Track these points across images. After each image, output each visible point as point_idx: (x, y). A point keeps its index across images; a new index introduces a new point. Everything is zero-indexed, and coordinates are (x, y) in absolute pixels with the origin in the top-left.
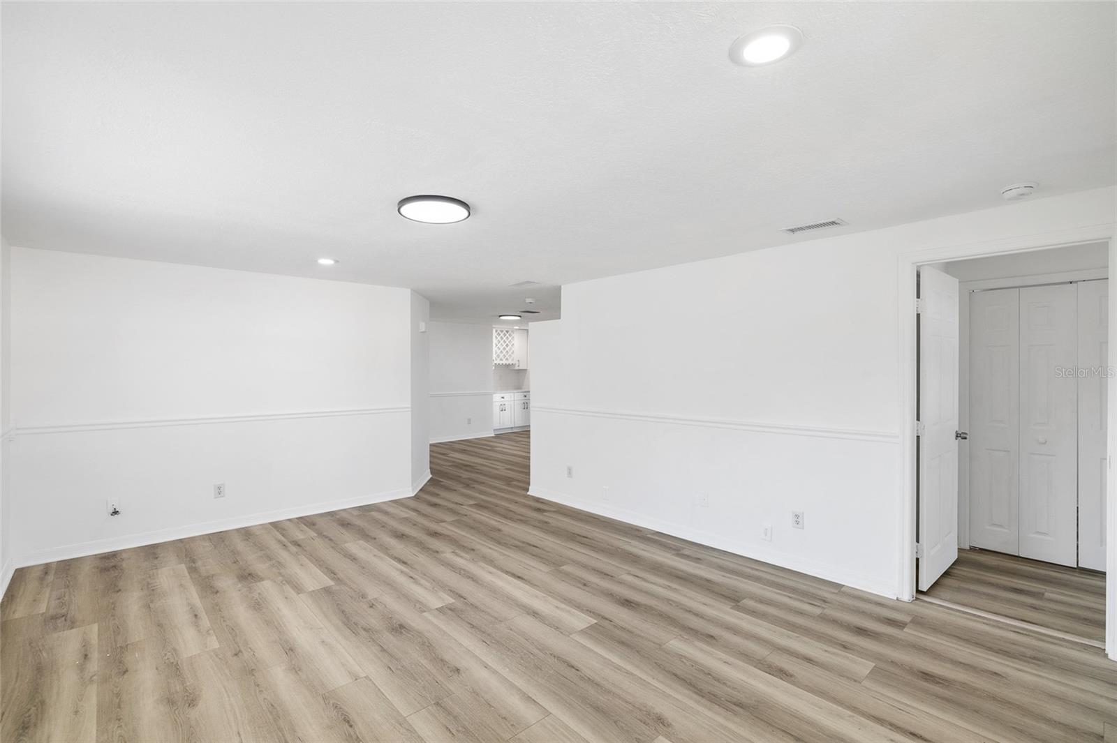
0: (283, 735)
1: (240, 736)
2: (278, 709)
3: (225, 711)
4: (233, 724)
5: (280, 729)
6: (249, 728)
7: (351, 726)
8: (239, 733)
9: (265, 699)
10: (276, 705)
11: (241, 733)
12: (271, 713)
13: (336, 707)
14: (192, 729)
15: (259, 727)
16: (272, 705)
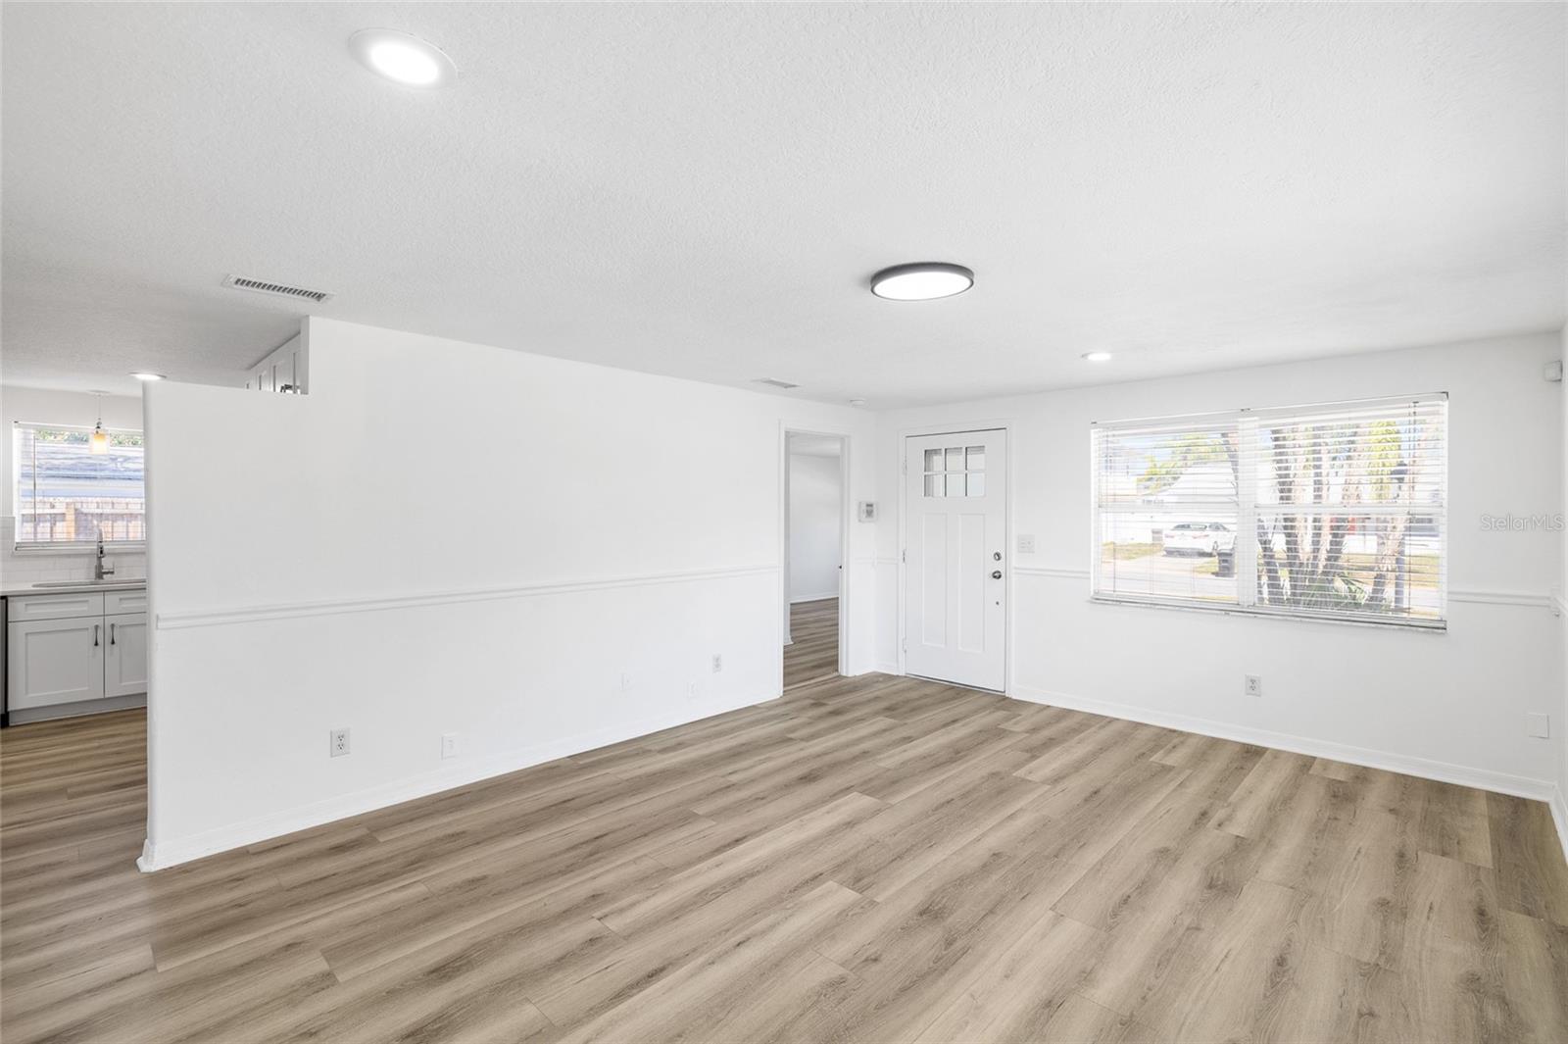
0: (1184, 934)
1: (1219, 967)
2: (1158, 957)
3: (1207, 1003)
4: (1213, 983)
5: (1180, 941)
6: (1203, 967)
7: (1129, 897)
8: (1217, 970)
9: (1157, 978)
10: (1156, 963)
11: (1214, 968)
12: (1168, 960)
13: (1115, 915)
14: (1258, 1017)
15: (1194, 959)
16: (1159, 965)
